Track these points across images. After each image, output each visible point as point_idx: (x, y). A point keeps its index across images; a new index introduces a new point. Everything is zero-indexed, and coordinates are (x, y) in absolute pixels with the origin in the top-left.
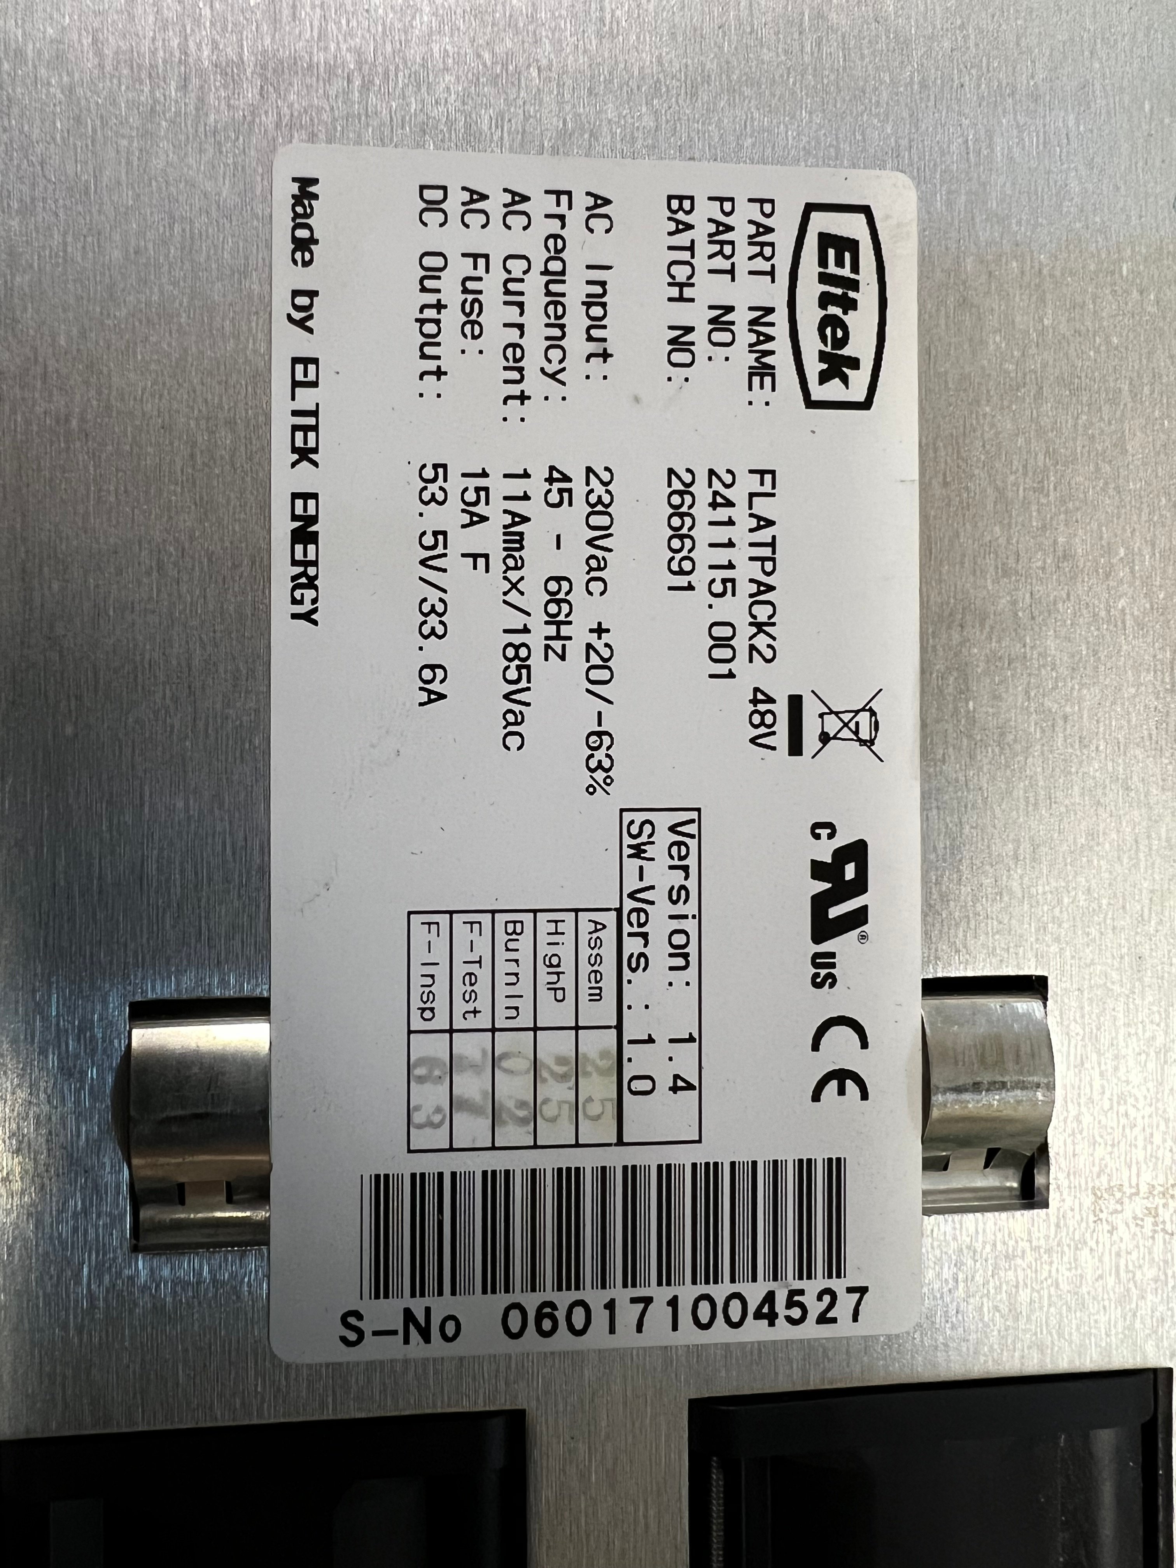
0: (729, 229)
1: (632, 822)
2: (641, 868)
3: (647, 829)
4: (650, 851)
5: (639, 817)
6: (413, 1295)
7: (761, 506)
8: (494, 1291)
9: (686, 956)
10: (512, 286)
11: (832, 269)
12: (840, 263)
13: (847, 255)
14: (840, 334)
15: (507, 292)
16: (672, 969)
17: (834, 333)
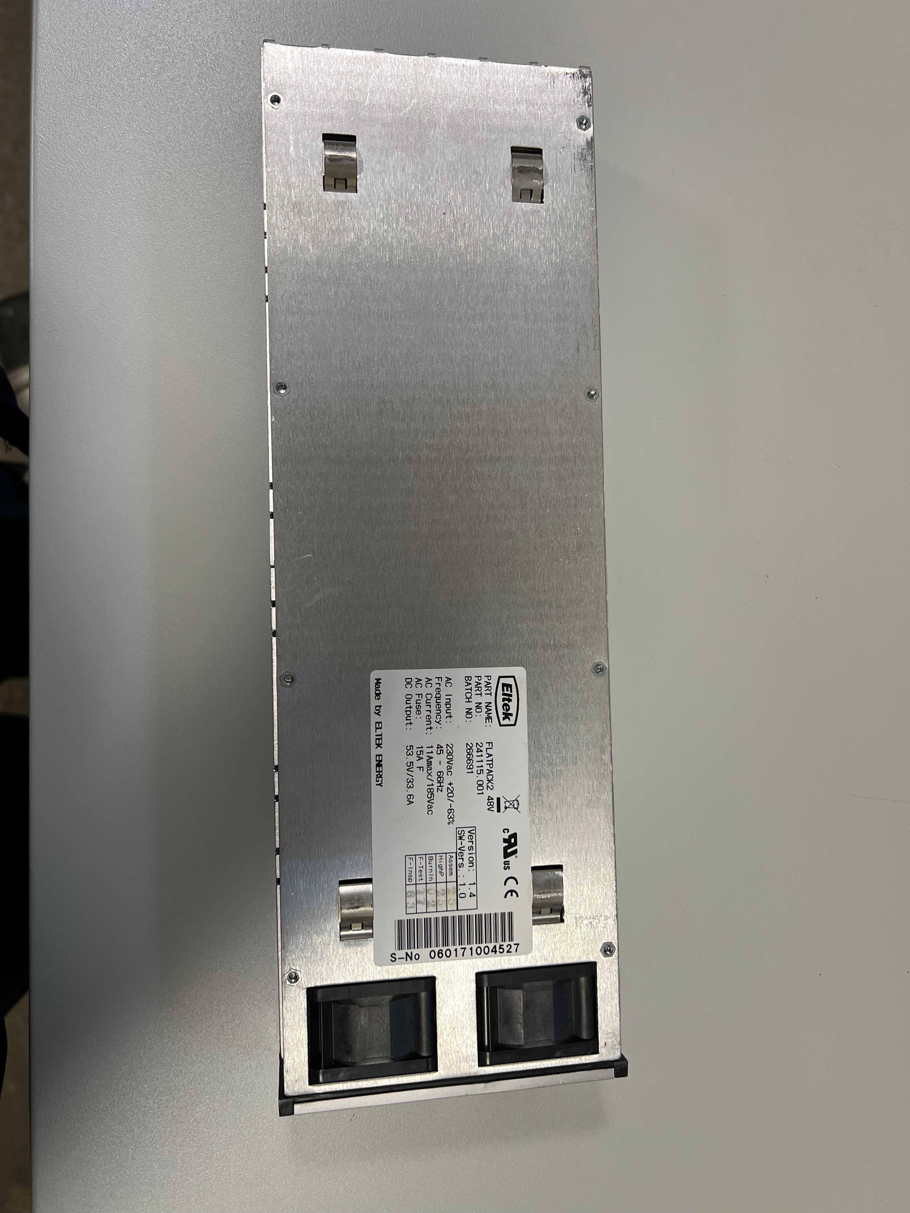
0: (480, 684)
1: (459, 831)
2: (461, 842)
3: (463, 832)
4: (464, 838)
5: (461, 830)
6: (408, 949)
7: (489, 751)
8: (427, 947)
9: (473, 863)
10: (428, 701)
11: (506, 692)
12: (507, 690)
13: (509, 688)
14: (508, 708)
15: (427, 703)
16: (469, 866)
17: (506, 708)
